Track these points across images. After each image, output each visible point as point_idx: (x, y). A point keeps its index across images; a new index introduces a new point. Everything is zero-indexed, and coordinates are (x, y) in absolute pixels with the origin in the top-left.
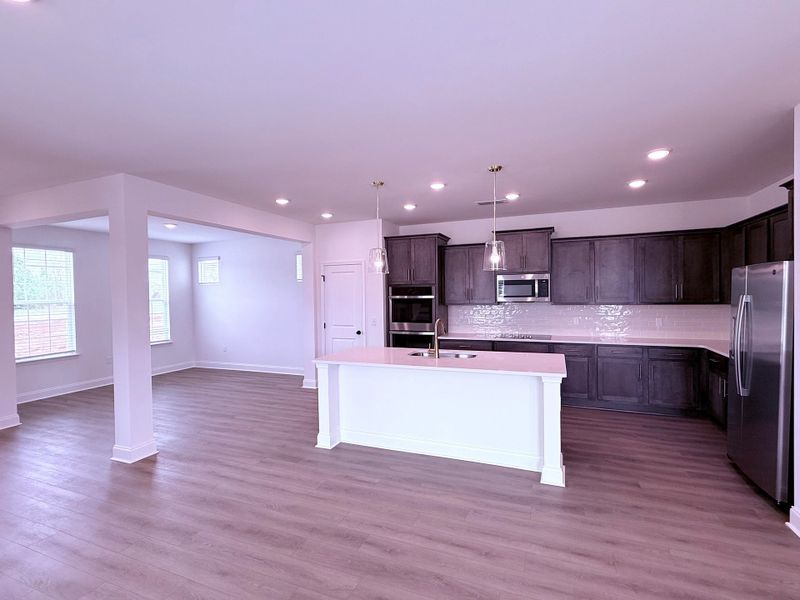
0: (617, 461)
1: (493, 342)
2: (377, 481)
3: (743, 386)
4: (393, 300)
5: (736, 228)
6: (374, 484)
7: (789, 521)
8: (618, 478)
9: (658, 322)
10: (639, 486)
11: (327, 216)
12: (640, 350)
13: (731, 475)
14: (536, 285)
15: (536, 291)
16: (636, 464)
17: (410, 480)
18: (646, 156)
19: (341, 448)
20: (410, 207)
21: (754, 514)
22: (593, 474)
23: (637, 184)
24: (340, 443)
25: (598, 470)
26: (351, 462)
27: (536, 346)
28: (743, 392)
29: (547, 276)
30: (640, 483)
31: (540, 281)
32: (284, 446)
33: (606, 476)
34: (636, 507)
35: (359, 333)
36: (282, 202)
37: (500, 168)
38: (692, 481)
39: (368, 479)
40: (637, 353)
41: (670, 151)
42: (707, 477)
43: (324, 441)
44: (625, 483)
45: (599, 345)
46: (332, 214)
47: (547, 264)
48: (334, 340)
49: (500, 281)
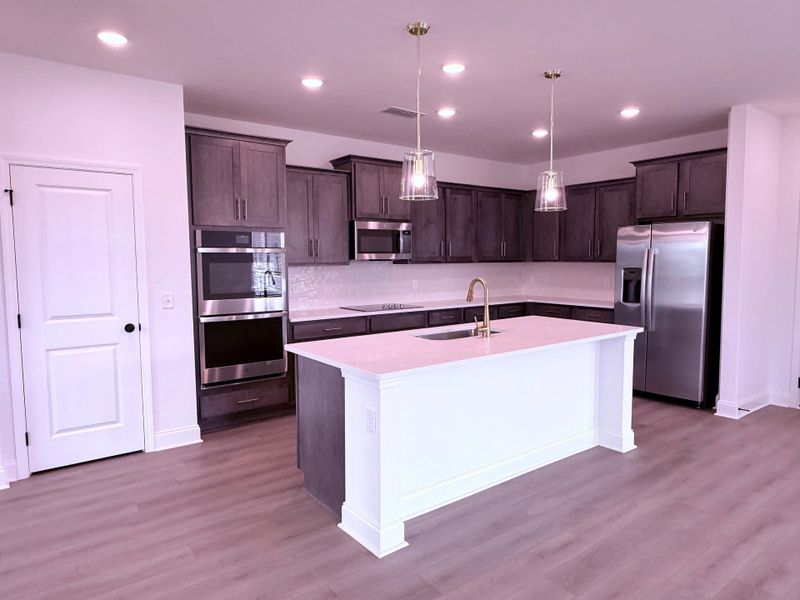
4: (204, 256)
7: (717, 412)
14: (401, 238)
15: (401, 245)
31: (403, 233)
35: (129, 328)
46: (129, 37)
47: (409, 211)
48: (51, 352)
49: (359, 230)
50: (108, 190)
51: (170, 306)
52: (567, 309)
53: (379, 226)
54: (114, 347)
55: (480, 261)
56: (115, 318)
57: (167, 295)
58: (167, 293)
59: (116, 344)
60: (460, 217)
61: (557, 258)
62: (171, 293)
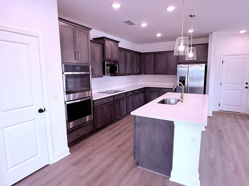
35: (41, 111)
47: (118, 58)
48: (4, 129)
49: (106, 65)
50: (27, 44)
51: (56, 99)
52: (159, 89)
54: (34, 120)
55: (133, 75)
56: (33, 107)
57: (55, 94)
58: (55, 93)
59: (35, 119)
60: (129, 61)
61: (152, 73)
62: (56, 93)
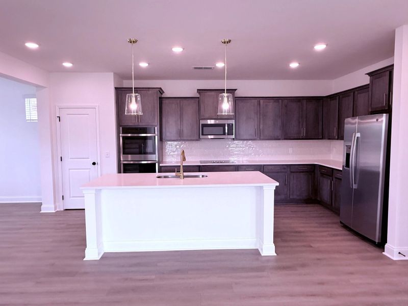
0: (292, 234)
1: (199, 166)
2: (153, 277)
3: (355, 184)
4: (123, 137)
5: (332, 97)
6: (153, 280)
7: (384, 251)
8: (298, 244)
9: (290, 150)
10: (311, 247)
11: (68, 65)
12: (285, 167)
13: (345, 232)
14: (226, 128)
15: (226, 131)
16: (302, 234)
17: (178, 271)
18: (313, 47)
19: (106, 257)
20: (144, 65)
21: (368, 251)
22: (286, 244)
23: (294, 65)
24: (105, 253)
25: (286, 241)
26: (123, 266)
27: (226, 168)
28: (355, 187)
29: (233, 122)
30: (312, 245)
31: (228, 125)
32: (53, 265)
33: (292, 244)
34: (319, 259)
35: (94, 164)
36: (32, 46)
37: (230, 41)
38: (333, 238)
39: (145, 277)
40: (285, 169)
41: (327, 45)
42: (337, 235)
43: (92, 253)
44: (304, 246)
45: (265, 165)
46: (73, 64)
48: (71, 170)
49: (202, 124)
50: (88, 114)
51: (108, 156)
53: (215, 122)
54: (89, 169)
56: (90, 160)
57: (107, 152)
